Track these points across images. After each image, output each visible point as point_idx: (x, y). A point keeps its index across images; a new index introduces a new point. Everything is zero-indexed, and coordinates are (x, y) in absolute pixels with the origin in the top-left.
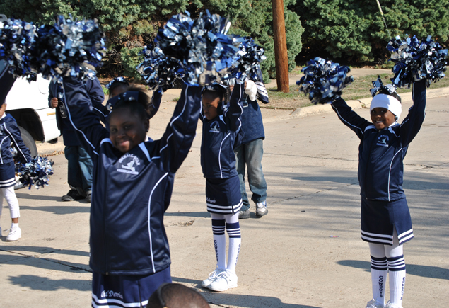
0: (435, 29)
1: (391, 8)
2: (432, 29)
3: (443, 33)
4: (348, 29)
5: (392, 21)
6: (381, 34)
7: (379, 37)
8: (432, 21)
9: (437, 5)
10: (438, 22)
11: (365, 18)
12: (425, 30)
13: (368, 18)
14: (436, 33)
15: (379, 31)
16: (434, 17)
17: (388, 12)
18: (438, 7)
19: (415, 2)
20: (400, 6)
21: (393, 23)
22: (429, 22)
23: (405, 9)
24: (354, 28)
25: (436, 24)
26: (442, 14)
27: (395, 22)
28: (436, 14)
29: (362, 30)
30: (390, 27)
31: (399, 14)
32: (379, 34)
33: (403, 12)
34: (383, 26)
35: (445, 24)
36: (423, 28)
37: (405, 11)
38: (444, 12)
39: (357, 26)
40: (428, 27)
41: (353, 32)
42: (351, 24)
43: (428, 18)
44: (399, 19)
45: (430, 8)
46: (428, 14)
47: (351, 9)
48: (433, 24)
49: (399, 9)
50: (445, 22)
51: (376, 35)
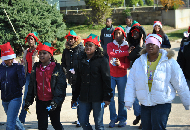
0: (45, 38)
1: (23, 29)
2: (43, 39)
3: (49, 40)
4: (2, 40)
5: (23, 35)
6: (18, 42)
7: (18, 43)
8: (43, 34)
9: (45, 26)
10: (46, 35)
11: (10, 34)
12: (40, 39)
13: (12, 34)
14: (45, 40)
15: (17, 40)
16: (44, 32)
17: (21, 31)
18: (45, 28)
19: (34, 26)
20: (27, 28)
21: (24, 36)
22: (42, 35)
23: (30, 29)
24: (5, 39)
25: (45, 36)
26: (47, 31)
27: (25, 35)
28: (45, 31)
29: (9, 39)
30: (23, 38)
31: (27, 31)
32: (17, 41)
33: (29, 30)
34: (19, 38)
35: (49, 36)
36: (39, 38)
37: (30, 30)
38: (48, 30)
39: (7, 38)
40: (41, 38)
41: (4, 41)
42: (3, 37)
43: (41, 33)
44: (27, 34)
45: (42, 28)
46: (41, 31)
47: (3, 30)
48: (43, 36)
49: (27, 29)
50: (49, 35)
51: (16, 42)
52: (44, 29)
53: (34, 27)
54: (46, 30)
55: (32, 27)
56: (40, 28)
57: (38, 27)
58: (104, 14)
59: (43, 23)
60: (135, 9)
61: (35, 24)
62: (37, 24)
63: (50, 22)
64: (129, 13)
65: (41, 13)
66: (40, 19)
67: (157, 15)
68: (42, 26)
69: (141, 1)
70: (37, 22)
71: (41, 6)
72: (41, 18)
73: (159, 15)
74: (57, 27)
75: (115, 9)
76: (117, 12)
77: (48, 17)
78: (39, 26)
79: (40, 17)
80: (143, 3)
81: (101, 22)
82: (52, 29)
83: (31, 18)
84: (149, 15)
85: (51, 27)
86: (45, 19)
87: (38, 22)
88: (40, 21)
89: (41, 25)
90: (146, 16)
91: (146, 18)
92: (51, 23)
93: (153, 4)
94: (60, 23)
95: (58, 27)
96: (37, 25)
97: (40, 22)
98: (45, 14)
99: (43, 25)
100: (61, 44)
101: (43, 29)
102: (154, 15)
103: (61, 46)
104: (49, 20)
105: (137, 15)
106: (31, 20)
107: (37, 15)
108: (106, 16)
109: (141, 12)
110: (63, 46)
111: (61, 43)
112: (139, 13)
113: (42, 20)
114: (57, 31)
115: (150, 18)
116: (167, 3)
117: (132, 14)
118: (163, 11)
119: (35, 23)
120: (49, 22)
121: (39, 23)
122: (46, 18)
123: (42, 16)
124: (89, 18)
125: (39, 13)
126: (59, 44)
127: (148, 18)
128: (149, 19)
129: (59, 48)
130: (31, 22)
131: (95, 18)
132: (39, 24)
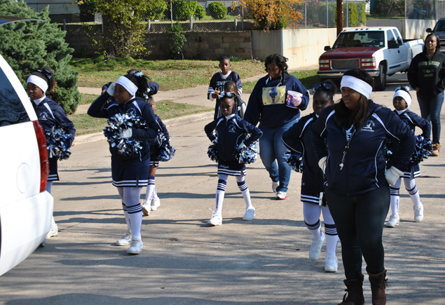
52: (34, 60)
53: (13, 57)
54: (38, 63)
55: (9, 56)
56: (25, 59)
57: (22, 56)
58: (129, 34)
59: (31, 48)
60: (194, 24)
61: (14, 50)
62: (18, 51)
63: (44, 47)
64: (181, 33)
65: (24, 28)
66: (24, 40)
67: (242, 40)
68: (29, 54)
69: (200, 8)
70: (18, 46)
71: (21, 12)
72: (26, 38)
73: (247, 40)
74: (57, 59)
75: (150, 22)
76: (154, 30)
77: (39, 37)
78: (24, 54)
79: (24, 35)
80: (204, 13)
81: (124, 52)
82: (49, 62)
83: (7, 38)
84: (225, 40)
85: (45, 58)
86: (33, 40)
87: (20, 46)
88: (26, 43)
89: (26, 52)
90: (219, 40)
91: (218, 46)
92: (45, 49)
93: (226, 16)
94: (65, 50)
95: (60, 59)
96: (20, 52)
97: (25, 47)
98: (31, 29)
99: (31, 54)
100: (65, 95)
101: (33, 62)
102: (235, 40)
103: (65, 98)
104: (42, 42)
105: (198, 39)
106: (6, 42)
107: (15, 30)
108: (134, 38)
109: (207, 33)
110: (69, 99)
111: (65, 91)
112: (203, 33)
113: (29, 43)
114: (58, 67)
115: (227, 45)
116: (267, 15)
117: (187, 35)
118: (255, 32)
119: (15, 47)
120: (42, 45)
121: (22, 47)
122: (34, 38)
123: (29, 34)
124: (96, 42)
125: (19, 26)
126: (63, 93)
127: (221, 45)
128: (225, 49)
129: (63, 102)
130: (7, 46)
131: (109, 42)
132: (23, 51)
